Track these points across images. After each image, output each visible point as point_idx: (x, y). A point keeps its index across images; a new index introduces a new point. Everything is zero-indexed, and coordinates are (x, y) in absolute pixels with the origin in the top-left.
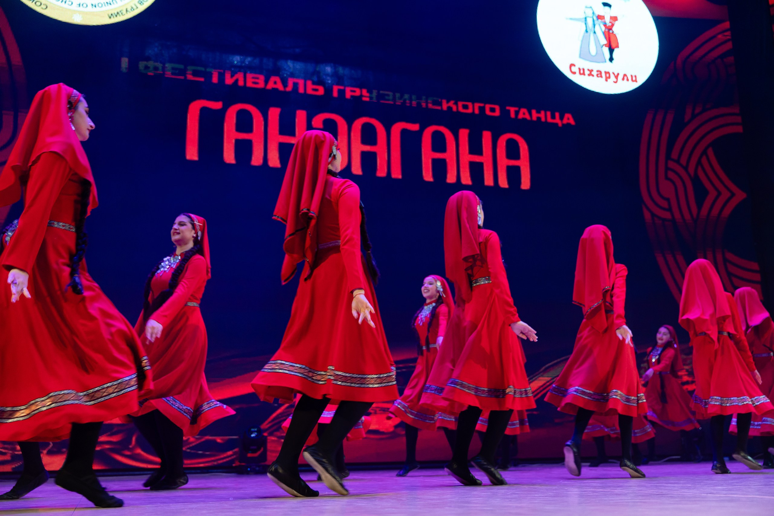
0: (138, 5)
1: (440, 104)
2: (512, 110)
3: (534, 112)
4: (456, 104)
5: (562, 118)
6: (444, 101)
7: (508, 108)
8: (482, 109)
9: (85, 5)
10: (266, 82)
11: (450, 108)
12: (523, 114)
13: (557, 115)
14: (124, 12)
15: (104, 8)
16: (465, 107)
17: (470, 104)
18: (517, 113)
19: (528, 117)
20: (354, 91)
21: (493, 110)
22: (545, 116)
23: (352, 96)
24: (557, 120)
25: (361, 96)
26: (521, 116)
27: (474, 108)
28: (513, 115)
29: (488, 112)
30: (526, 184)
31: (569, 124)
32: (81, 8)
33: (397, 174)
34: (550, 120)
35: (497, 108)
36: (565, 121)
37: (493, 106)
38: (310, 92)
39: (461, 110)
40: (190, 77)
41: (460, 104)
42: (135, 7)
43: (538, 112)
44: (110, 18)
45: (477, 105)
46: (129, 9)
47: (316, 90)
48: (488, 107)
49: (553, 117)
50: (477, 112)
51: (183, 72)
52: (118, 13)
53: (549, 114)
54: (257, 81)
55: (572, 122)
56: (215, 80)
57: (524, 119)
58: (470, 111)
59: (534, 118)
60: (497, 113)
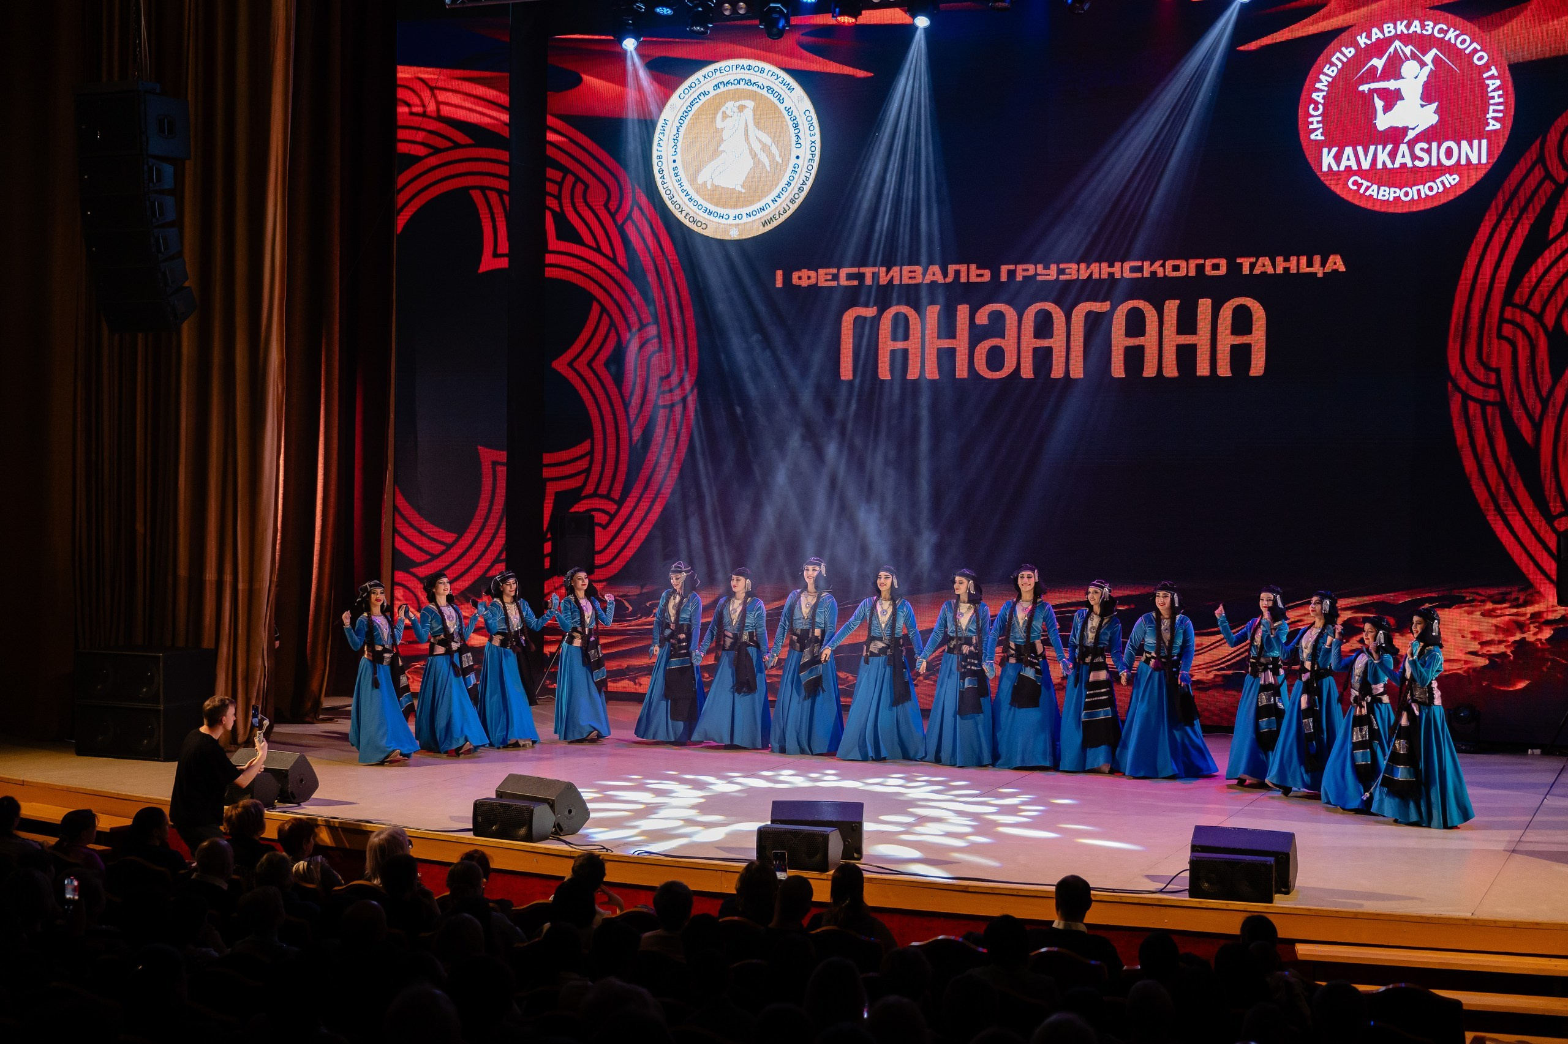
0: (790, 205)
1: (1140, 269)
2: (1245, 263)
3: (1279, 260)
4: (1163, 266)
5: (1323, 264)
6: (1146, 264)
7: (1238, 260)
8: (1200, 268)
9: (740, 216)
10: (924, 274)
11: (1153, 274)
12: (1264, 265)
13: (1317, 259)
14: (777, 216)
15: (758, 216)
16: (1176, 268)
17: (1183, 264)
18: (1252, 266)
19: (1270, 271)
20: (1027, 270)
21: (1216, 267)
22: (1298, 265)
23: (1024, 277)
24: (1318, 269)
25: (1036, 274)
26: (1257, 271)
27: (1188, 268)
28: (1246, 270)
29: (1209, 271)
30: (1257, 368)
31: (1335, 271)
32: (737, 221)
33: (1077, 371)
34: (1304, 269)
35: (1223, 263)
36: (1329, 268)
37: (1216, 261)
38: (973, 279)
39: (1170, 273)
40: (843, 282)
41: (1169, 264)
42: (787, 208)
43: (1287, 260)
44: (764, 226)
45: (1193, 263)
46: (781, 212)
47: (981, 275)
48: (1209, 263)
49: (1310, 264)
50: (1192, 273)
51: (835, 277)
52: (771, 219)
53: (1304, 260)
54: (913, 274)
55: (1342, 268)
56: (868, 281)
57: (1264, 274)
58: (1182, 273)
59: (1280, 270)
60: (1223, 270)
